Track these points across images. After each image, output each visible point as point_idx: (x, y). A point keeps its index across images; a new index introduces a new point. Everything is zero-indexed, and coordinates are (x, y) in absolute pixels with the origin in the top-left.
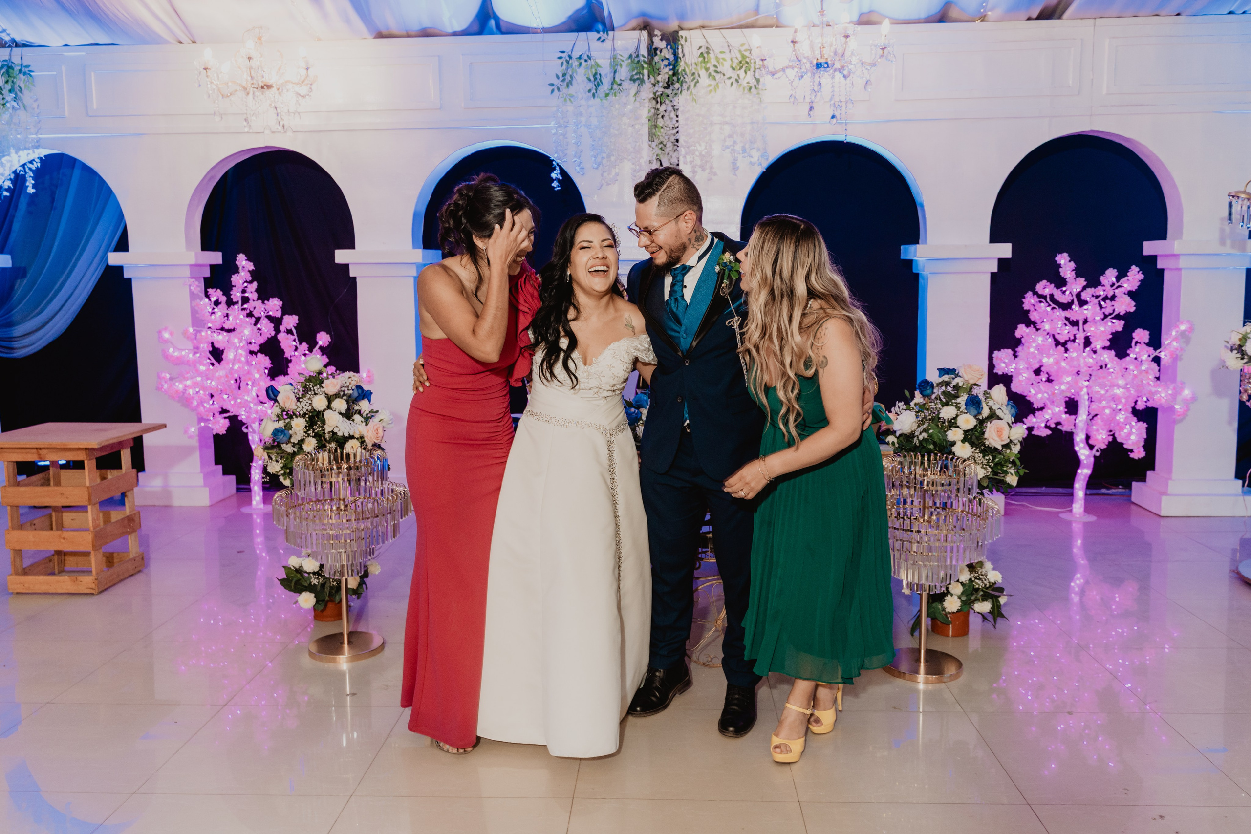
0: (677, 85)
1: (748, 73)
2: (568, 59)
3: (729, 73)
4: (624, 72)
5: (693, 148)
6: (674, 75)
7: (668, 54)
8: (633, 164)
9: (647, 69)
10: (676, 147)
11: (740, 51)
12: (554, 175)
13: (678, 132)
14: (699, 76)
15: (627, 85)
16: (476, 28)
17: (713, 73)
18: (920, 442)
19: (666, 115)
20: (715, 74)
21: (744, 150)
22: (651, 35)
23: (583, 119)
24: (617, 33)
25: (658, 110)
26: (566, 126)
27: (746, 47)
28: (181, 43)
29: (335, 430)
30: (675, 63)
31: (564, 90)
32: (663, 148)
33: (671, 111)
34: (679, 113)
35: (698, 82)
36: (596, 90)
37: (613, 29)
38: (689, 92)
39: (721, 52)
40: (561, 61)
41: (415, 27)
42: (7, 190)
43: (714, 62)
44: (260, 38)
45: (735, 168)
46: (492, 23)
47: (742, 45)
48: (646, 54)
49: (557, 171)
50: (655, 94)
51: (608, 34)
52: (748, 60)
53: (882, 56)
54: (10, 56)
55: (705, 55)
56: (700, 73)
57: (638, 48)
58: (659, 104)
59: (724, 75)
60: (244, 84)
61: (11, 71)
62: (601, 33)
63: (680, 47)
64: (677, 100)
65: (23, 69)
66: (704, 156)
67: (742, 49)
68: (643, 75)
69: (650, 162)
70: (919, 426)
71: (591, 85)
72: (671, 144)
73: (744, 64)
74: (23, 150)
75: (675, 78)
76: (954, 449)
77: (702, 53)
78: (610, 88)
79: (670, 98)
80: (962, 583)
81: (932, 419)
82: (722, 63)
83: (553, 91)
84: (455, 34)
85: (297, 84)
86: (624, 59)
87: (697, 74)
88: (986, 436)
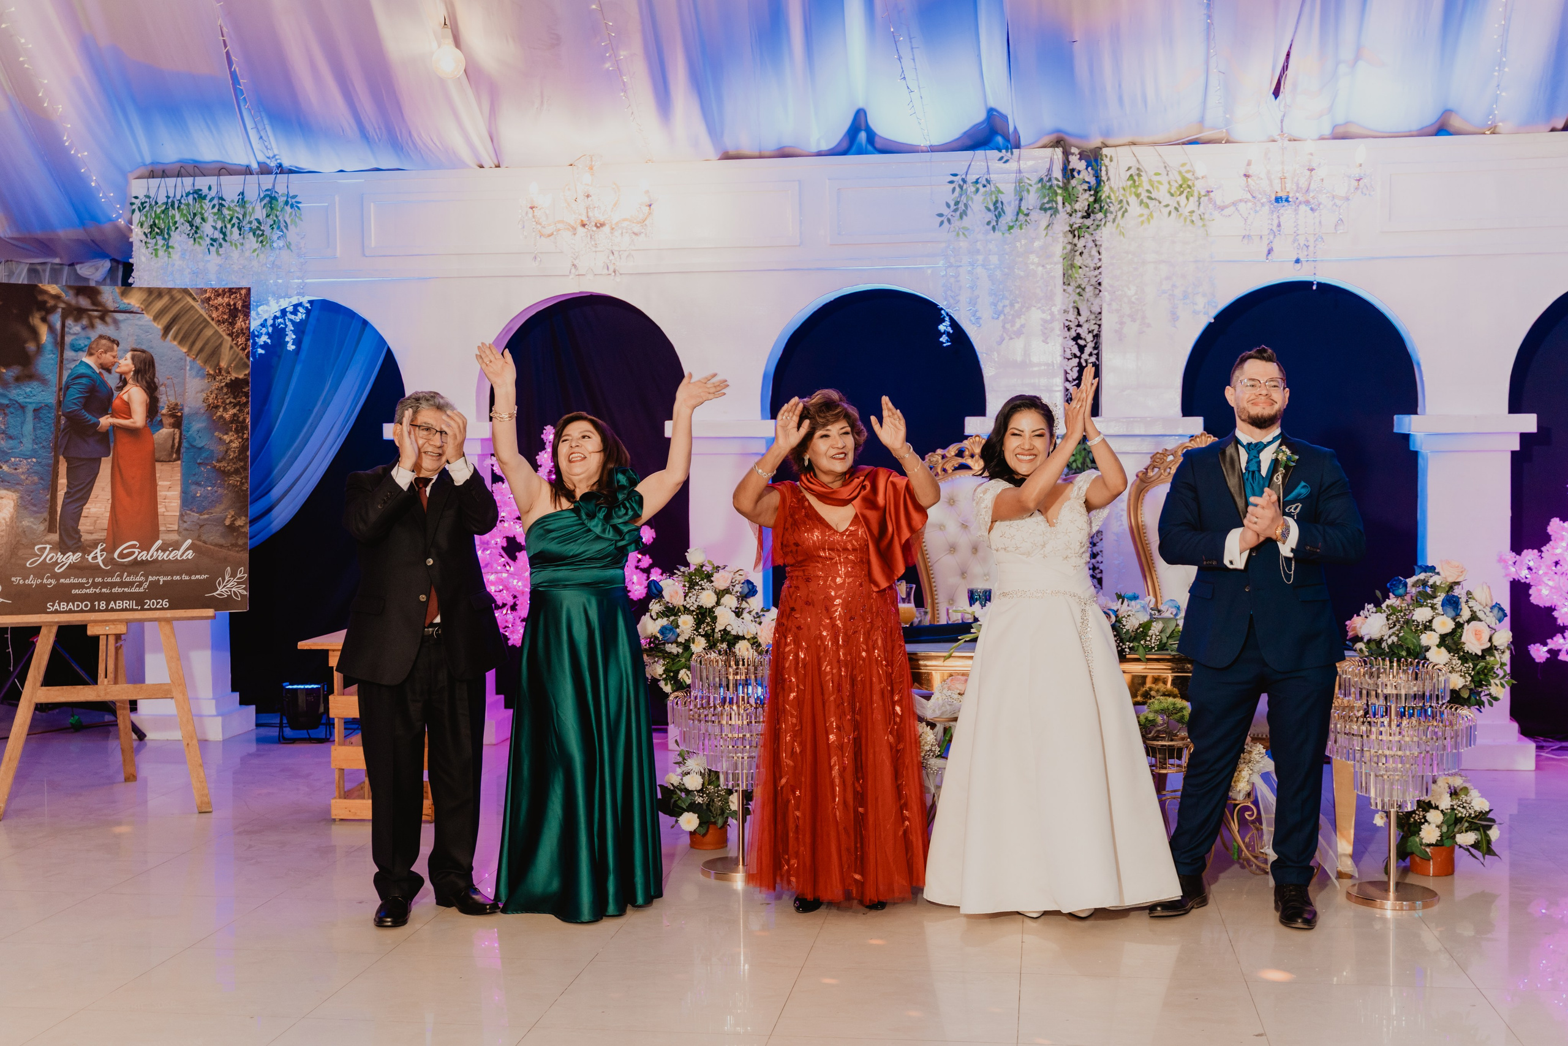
0: (1100, 216)
1: (1191, 199)
2: (962, 183)
3: (1166, 199)
4: (1032, 199)
5: (1120, 292)
6: (1095, 201)
7: (1088, 176)
8: (1044, 312)
9: (1061, 195)
10: (1097, 291)
11: (1180, 173)
12: (942, 328)
13: (1100, 273)
14: (1128, 203)
15: (1036, 215)
16: (845, 145)
17: (1146, 200)
18: (1389, 647)
19: (1086, 252)
20: (1148, 201)
21: (1185, 296)
22: (1066, 154)
23: (980, 258)
24: (1024, 152)
25: (1075, 245)
26: (960, 266)
27: (1187, 167)
28: (481, 167)
29: (729, 628)
30: (1096, 188)
31: (956, 223)
32: (1082, 293)
33: (1092, 247)
34: (1102, 250)
35: (1126, 211)
36: (997, 222)
37: (1018, 146)
38: (1116, 224)
39: (1156, 174)
40: (952, 186)
41: (771, 146)
42: (262, 347)
43: (1147, 186)
44: (591, 168)
45: (1174, 317)
46: (863, 136)
47: (1183, 165)
48: (1061, 179)
49: (947, 323)
50: (1071, 226)
51: (1012, 153)
52: (1190, 183)
53: (1357, 189)
54: (274, 186)
55: (1136, 178)
56: (1129, 200)
57: (1050, 170)
58: (1077, 238)
59: (1160, 202)
60: (572, 223)
61: (274, 202)
62: (1004, 151)
63: (1103, 168)
64: (1100, 234)
65: (289, 199)
66: (1133, 303)
67: (1183, 170)
68: (1057, 203)
69: (1065, 311)
70: (1390, 628)
71: (990, 216)
72: (1092, 288)
73: (1185, 188)
74: (284, 297)
75: (1096, 206)
76: (1428, 655)
77: (1131, 176)
78: (1015, 219)
79: (1091, 230)
80: (1442, 811)
81: (1407, 622)
82: (1157, 187)
83: (942, 223)
84: (820, 154)
85: (638, 223)
86: (1032, 183)
87: (1125, 202)
88: (1463, 639)
